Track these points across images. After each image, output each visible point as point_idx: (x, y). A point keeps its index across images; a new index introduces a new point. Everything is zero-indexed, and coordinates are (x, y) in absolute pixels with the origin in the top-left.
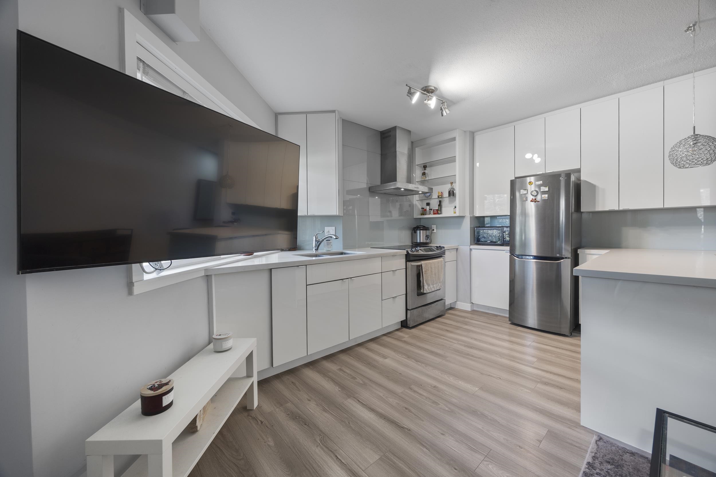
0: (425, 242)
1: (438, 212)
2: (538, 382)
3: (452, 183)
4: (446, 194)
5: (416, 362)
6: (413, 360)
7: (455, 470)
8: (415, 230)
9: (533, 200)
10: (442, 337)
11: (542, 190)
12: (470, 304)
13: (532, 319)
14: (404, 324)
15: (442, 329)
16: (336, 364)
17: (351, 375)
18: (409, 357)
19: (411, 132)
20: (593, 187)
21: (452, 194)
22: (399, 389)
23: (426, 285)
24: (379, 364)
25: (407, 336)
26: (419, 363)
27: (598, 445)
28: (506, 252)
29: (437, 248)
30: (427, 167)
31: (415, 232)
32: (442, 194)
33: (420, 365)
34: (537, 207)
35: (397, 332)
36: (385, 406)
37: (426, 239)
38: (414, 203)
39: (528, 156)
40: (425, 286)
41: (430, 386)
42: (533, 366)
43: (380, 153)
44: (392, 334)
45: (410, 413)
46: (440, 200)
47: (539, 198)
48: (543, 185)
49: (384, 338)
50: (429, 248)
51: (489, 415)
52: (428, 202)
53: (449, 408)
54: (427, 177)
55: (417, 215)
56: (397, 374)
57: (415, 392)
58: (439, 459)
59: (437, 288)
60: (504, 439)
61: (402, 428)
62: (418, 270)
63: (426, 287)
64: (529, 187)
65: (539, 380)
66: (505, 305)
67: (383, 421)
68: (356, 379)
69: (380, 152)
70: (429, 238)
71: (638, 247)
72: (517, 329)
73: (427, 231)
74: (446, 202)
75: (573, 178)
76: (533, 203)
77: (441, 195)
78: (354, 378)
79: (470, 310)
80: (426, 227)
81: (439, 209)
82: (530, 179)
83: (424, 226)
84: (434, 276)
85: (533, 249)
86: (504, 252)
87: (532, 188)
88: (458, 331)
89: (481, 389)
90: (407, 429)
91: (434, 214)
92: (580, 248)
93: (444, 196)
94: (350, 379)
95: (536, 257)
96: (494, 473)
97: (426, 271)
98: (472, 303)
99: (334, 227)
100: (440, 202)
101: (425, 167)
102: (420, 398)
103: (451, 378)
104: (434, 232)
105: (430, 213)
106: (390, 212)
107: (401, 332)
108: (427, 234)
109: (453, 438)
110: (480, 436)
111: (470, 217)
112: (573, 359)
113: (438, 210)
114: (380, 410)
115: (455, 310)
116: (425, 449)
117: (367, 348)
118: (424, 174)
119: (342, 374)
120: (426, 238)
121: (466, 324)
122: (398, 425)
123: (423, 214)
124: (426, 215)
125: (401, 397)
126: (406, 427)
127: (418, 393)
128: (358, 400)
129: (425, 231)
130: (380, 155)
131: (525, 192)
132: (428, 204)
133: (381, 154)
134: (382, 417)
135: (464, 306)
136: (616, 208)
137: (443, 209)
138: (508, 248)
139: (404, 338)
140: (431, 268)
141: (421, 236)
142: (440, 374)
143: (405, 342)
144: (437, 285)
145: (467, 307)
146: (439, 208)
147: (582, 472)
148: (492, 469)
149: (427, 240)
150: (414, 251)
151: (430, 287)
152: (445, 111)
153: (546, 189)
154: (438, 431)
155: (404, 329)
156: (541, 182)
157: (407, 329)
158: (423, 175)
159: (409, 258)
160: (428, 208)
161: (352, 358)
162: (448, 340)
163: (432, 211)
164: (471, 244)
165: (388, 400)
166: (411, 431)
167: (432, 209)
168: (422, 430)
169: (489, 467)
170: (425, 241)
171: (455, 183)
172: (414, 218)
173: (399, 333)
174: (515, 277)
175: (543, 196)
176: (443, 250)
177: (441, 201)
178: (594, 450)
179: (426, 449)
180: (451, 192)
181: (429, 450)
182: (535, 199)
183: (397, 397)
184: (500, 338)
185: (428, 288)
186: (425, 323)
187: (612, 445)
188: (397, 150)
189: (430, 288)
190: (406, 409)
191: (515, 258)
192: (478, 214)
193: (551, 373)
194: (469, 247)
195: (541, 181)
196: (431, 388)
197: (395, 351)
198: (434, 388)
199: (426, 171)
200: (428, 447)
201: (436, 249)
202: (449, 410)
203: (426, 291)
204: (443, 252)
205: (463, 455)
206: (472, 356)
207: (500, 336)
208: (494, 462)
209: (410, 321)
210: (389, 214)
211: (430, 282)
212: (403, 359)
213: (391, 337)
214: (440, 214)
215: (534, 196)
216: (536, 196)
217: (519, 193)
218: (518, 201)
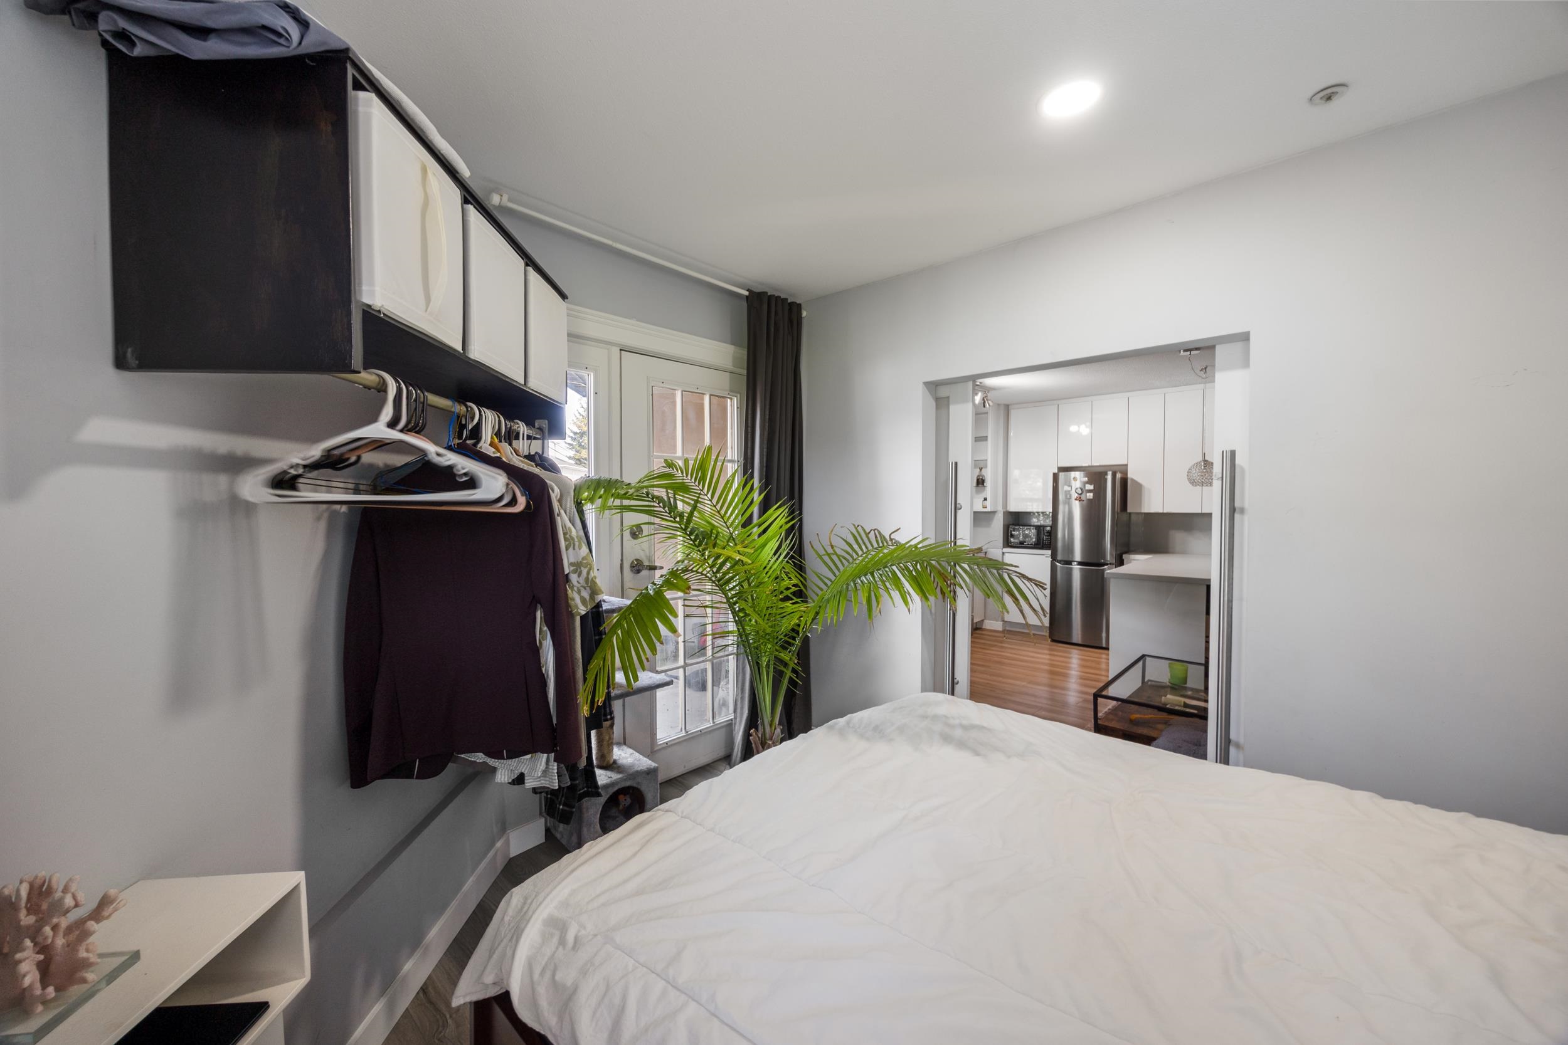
3: (981, 469)
9: (1078, 499)
11: (1087, 488)
12: (1002, 622)
13: (1077, 635)
20: (1139, 486)
21: (980, 482)
28: (1046, 556)
34: (1082, 507)
47: (1083, 497)
48: (1089, 482)
64: (1073, 483)
71: (1183, 552)
72: (1060, 646)
75: (1119, 476)
76: (1077, 502)
79: (1001, 630)
82: (1075, 474)
85: (1078, 554)
86: (1044, 557)
87: (1077, 484)
92: (1126, 553)
95: (1080, 563)
98: (1004, 621)
111: (1004, 512)
115: (982, 630)
121: (1001, 642)
131: (1069, 489)
135: (994, 625)
136: (1161, 511)
138: (1049, 552)
145: (997, 626)
153: (1091, 487)
156: (1087, 479)
164: (1004, 547)
171: (986, 467)
175: (1088, 494)
180: (980, 480)
182: (1080, 498)
191: (1058, 564)
192: (1013, 508)
194: (1001, 549)
195: (1086, 477)
215: (1078, 494)
216: (1081, 494)
217: (1063, 489)
218: (1061, 497)
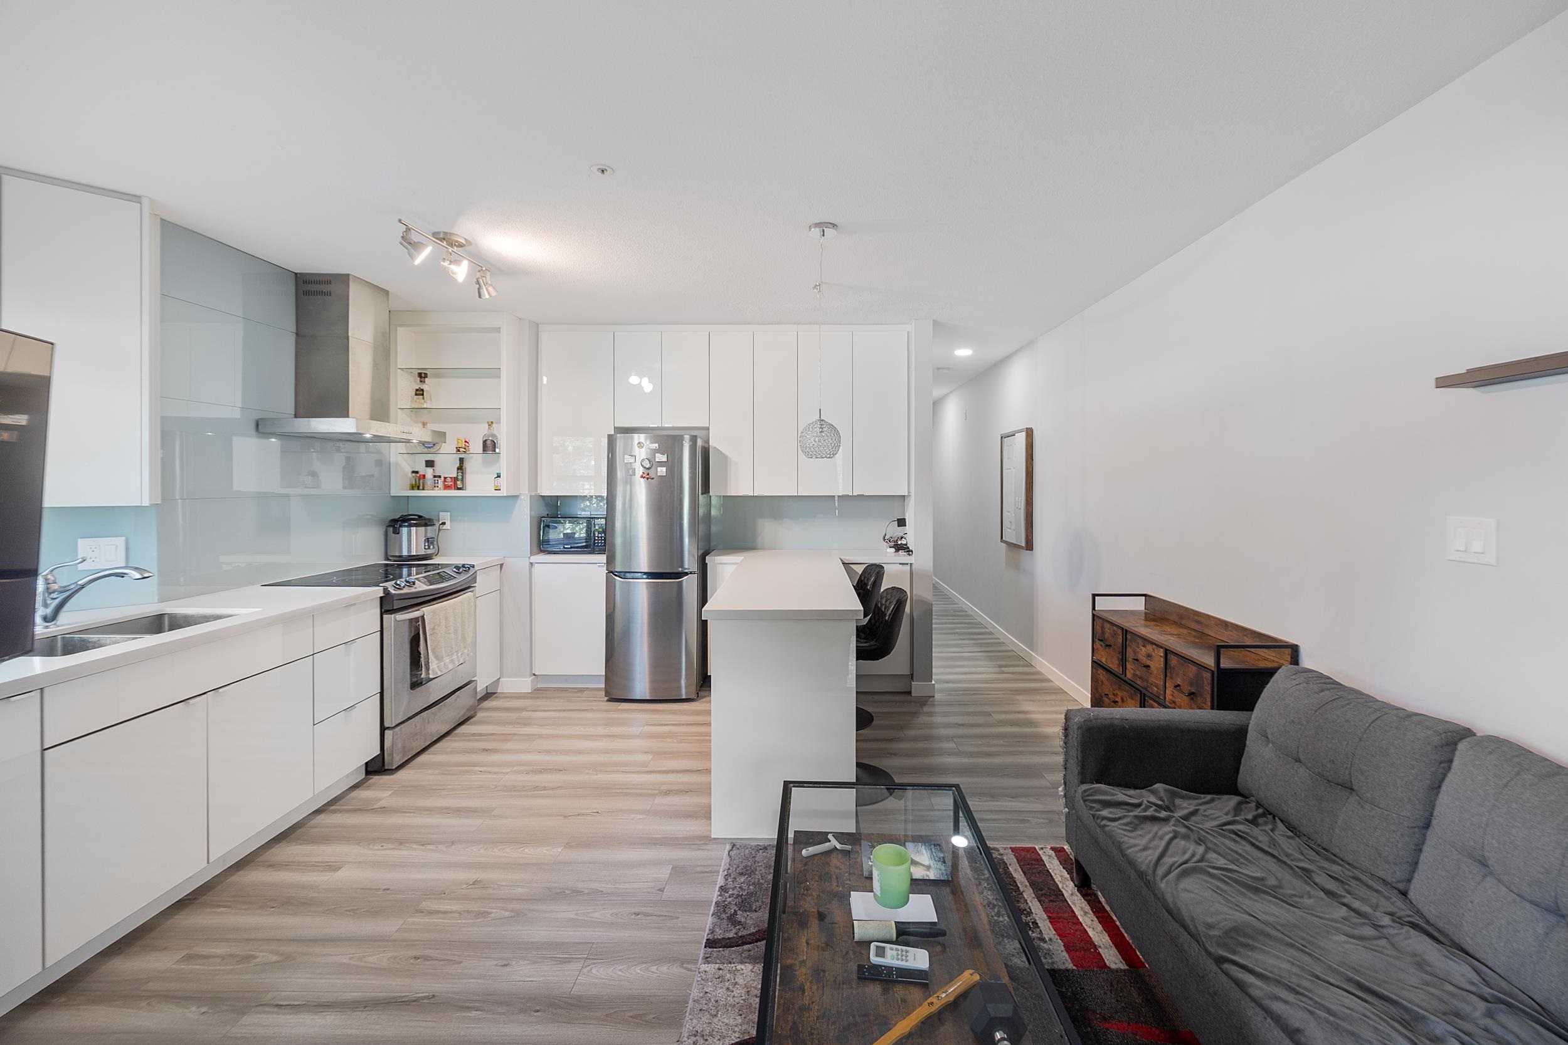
0: (424, 553)
1: (455, 483)
2: (654, 795)
3: (490, 424)
4: (476, 447)
5: (421, 847)
6: (415, 846)
7: (536, 1014)
8: (395, 524)
9: (644, 475)
10: (477, 768)
11: (655, 459)
12: (531, 676)
13: (641, 684)
14: (376, 767)
15: (473, 751)
16: (166, 948)
17: (232, 956)
18: (401, 844)
19: (390, 294)
20: (724, 458)
21: (489, 446)
22: (388, 926)
23: (434, 659)
24: (319, 893)
25: (387, 794)
26: (429, 847)
27: (730, 857)
28: (599, 566)
29: (459, 570)
30: (428, 376)
31: (397, 532)
32: (467, 444)
33: (432, 850)
34: (650, 489)
35: (356, 794)
36: (360, 979)
37: (427, 547)
38: (393, 460)
39: (634, 380)
40: (433, 662)
41: (464, 886)
42: (647, 769)
43: (294, 329)
44: (341, 802)
45: (428, 963)
46: (461, 457)
47: (652, 473)
48: (658, 450)
49: (320, 818)
50: (438, 573)
51: (586, 886)
52: (429, 457)
53: (512, 911)
54: (429, 402)
55: (399, 488)
56: (379, 893)
57: (431, 913)
58: (504, 1014)
59: (459, 661)
60: (612, 914)
61: (414, 1003)
62: (413, 629)
63: (433, 664)
64: (636, 451)
65: (657, 792)
66: (597, 667)
67: (364, 1015)
68: (256, 957)
69: (292, 327)
70: (432, 543)
72: (619, 708)
73: (429, 528)
74: (475, 461)
75: (700, 443)
76: (642, 479)
77: (464, 446)
78: (248, 958)
79: (530, 691)
80: (425, 519)
81: (460, 477)
82: (639, 438)
83: (420, 517)
84: (453, 636)
85: (643, 561)
86: (594, 566)
87: (642, 454)
88: (509, 745)
89: (568, 845)
90: (427, 998)
91: (446, 487)
92: (708, 553)
93: (472, 449)
94: (232, 967)
95: (651, 575)
96: (601, 978)
97: (434, 629)
98: (534, 675)
99: (123, 539)
100: (461, 460)
101: (422, 376)
102: (445, 921)
103: (508, 850)
104: (445, 527)
105: (436, 485)
106: (314, 474)
107: (368, 788)
108: (429, 535)
109: (526, 962)
110: (574, 931)
111: (532, 497)
112: (702, 738)
113: (455, 479)
114: (349, 996)
115: (497, 697)
116: (473, 1014)
117: (270, 866)
118: (420, 392)
119: (200, 965)
120: (427, 544)
121: (525, 723)
122: (403, 1002)
123: (415, 487)
124: (423, 489)
125: (401, 941)
126: (423, 995)
127: (438, 912)
128: (277, 1005)
129: (422, 529)
130: (294, 335)
131: (632, 460)
132: (430, 464)
133: (297, 334)
134: (357, 1008)
135: (517, 684)
136: (749, 492)
137: (469, 478)
138: (603, 558)
139: (381, 799)
140: (446, 619)
141: (412, 541)
142: (482, 851)
143: (384, 810)
144: (459, 654)
145: (524, 685)
146: (460, 474)
147: (714, 903)
148: (597, 974)
149: (429, 548)
150: (404, 587)
151: (443, 663)
152: (487, 290)
153: (664, 458)
154: (496, 965)
155: (376, 779)
156: (657, 445)
157: (383, 777)
158: (416, 395)
159: (387, 605)
160: (429, 472)
161: (222, 909)
162: (489, 772)
163: (441, 481)
164: (532, 554)
165: (365, 962)
166: (437, 996)
167: (440, 477)
168: (461, 981)
169: (592, 973)
170: (422, 552)
171: (499, 422)
172: (392, 495)
173: (361, 794)
174: (614, 609)
175: (659, 469)
176: (472, 571)
177: (463, 458)
178: (727, 866)
179: (476, 1010)
180: (489, 442)
181: (481, 1011)
182: (647, 474)
183: (390, 943)
184: (592, 736)
185: (438, 666)
186: (430, 748)
187: (745, 847)
188: (350, 334)
189: (445, 664)
190: (417, 958)
191: (615, 577)
192: (548, 489)
193: (673, 772)
194: (528, 559)
195: (655, 443)
196: (468, 889)
197: (359, 841)
198: (476, 886)
199: (425, 387)
200: (479, 1005)
201: (455, 571)
202: (512, 914)
203: (435, 673)
204: (473, 577)
205: (548, 980)
206: (545, 788)
207: (592, 730)
208: (599, 961)
209: (391, 754)
210: (309, 480)
211: (443, 652)
212: (388, 852)
213: (341, 811)
214: (460, 489)
215: (644, 467)
216: (648, 469)
217: (622, 459)
218: (620, 474)
